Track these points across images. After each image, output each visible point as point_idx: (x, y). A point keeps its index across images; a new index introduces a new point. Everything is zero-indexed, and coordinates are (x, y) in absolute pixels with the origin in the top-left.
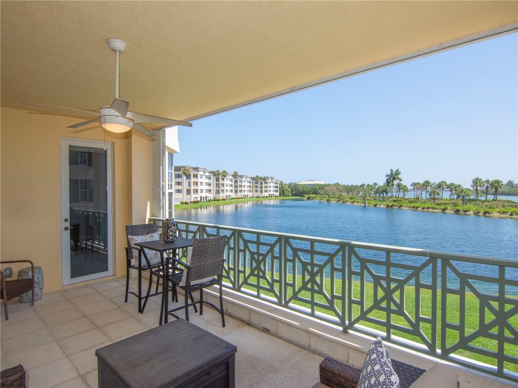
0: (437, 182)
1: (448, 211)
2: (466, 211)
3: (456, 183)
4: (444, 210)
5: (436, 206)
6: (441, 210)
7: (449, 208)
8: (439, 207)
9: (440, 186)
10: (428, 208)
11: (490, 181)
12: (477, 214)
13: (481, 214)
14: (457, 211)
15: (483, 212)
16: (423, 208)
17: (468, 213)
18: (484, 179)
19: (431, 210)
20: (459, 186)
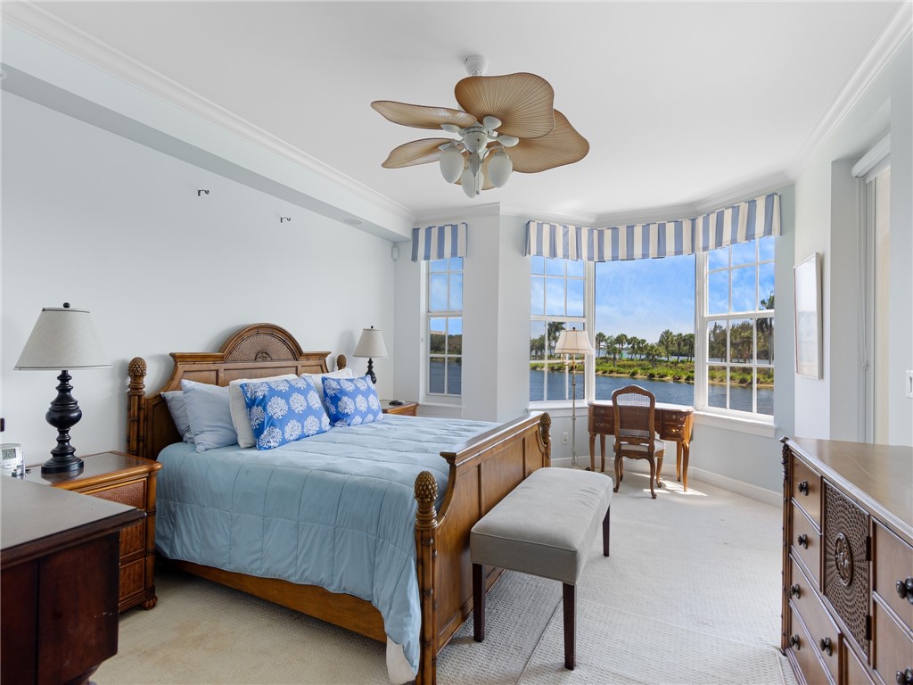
0: (615, 337)
1: (638, 376)
2: (662, 377)
3: (640, 338)
4: (634, 374)
5: (622, 370)
6: (628, 375)
7: (639, 371)
8: (627, 371)
9: (620, 339)
10: (611, 372)
11: (684, 335)
12: (677, 379)
13: (682, 380)
14: (652, 376)
15: (685, 377)
16: (605, 372)
17: (666, 379)
18: (675, 333)
19: (616, 375)
20: (644, 341)
